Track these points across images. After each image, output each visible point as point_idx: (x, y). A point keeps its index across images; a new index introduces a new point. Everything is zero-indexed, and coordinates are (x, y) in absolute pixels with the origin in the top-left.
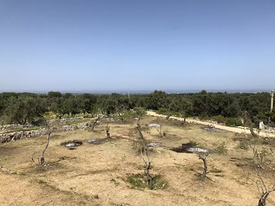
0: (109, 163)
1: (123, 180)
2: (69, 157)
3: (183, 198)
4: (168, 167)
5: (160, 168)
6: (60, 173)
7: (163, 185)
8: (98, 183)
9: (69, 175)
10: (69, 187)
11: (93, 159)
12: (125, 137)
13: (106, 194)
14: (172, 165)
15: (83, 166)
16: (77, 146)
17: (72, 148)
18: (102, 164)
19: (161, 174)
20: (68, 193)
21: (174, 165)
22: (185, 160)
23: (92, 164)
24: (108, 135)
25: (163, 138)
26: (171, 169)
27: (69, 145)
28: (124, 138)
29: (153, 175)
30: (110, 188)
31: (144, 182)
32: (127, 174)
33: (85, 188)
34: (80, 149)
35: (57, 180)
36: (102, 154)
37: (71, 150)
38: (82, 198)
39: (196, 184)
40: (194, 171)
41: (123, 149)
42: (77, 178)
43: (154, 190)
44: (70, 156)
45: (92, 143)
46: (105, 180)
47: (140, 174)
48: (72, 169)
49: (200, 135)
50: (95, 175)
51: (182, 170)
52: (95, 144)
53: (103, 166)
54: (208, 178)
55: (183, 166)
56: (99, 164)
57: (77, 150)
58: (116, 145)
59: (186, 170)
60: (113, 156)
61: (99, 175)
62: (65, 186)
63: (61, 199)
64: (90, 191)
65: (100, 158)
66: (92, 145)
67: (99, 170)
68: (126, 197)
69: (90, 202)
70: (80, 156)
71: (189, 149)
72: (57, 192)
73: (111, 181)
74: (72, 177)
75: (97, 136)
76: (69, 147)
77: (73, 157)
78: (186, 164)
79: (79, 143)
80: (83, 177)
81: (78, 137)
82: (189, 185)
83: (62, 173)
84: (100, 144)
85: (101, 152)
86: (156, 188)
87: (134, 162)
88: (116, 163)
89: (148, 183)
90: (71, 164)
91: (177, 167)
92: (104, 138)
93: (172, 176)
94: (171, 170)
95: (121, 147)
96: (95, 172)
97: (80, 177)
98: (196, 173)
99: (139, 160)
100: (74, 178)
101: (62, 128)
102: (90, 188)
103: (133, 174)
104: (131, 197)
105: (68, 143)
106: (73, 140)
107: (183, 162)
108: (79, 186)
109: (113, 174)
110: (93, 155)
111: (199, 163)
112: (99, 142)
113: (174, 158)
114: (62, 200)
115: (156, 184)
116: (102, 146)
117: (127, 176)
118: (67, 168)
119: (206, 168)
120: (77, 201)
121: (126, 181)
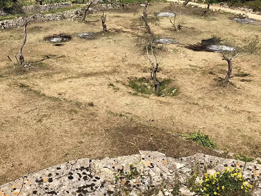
0: (106, 64)
1: (124, 84)
2: (56, 56)
3: (197, 108)
4: (181, 69)
5: (171, 71)
6: (45, 75)
7: (173, 91)
8: (93, 89)
9: (56, 77)
10: (58, 92)
11: (85, 58)
12: (127, 30)
13: (102, 101)
14: (186, 67)
15: (74, 67)
16: (64, 42)
17: (58, 43)
18: (98, 65)
19: (171, 78)
20: (55, 99)
21: (189, 67)
22: (204, 61)
23: (85, 65)
24: (104, 27)
25: (177, 32)
26: (183, 72)
27: (55, 40)
28: (126, 32)
29: (161, 79)
30: (108, 94)
31: (149, 87)
32: (128, 78)
33: (77, 94)
34: (69, 45)
35: (41, 84)
36: (97, 52)
37: (58, 47)
38: (73, 105)
39: (215, 91)
40: (214, 74)
41: (124, 47)
42: (67, 81)
43: (162, 97)
44: (57, 54)
45: (84, 37)
46: (101, 84)
47: (145, 78)
48: (60, 71)
49: (227, 27)
50: (89, 78)
51: (199, 74)
52: (89, 39)
53: (99, 67)
54: (231, 83)
55: (201, 68)
56: (93, 64)
57: (65, 47)
58: (115, 41)
59: (204, 73)
60: (112, 55)
61: (94, 78)
62: (52, 91)
63: (47, 106)
64: (82, 97)
65: (95, 58)
66: (84, 40)
67: (95, 71)
68: (127, 105)
69: (82, 110)
70: (70, 55)
71: (211, 47)
72: (42, 98)
73: (109, 85)
74: (61, 80)
75: (90, 29)
76: (55, 42)
77: (61, 55)
78: (204, 66)
79: (67, 38)
80: (74, 80)
81: (65, 30)
82: (205, 92)
83: (47, 75)
84: (94, 39)
85: (95, 50)
86: (164, 95)
87: (138, 62)
88: (114, 64)
89: (154, 88)
90: (58, 64)
91: (193, 70)
92: (100, 31)
93: (184, 80)
94: (185, 73)
95: (121, 43)
96: (89, 74)
97: (70, 80)
98: (216, 78)
99: (144, 61)
100: (63, 82)
101: (44, 17)
102: (83, 94)
103: (136, 78)
104: (134, 105)
105: (54, 37)
106: (59, 33)
107: (201, 63)
108: (70, 91)
109: (111, 77)
110: (85, 53)
111: (221, 65)
112: (92, 36)
113: (190, 58)
114: (49, 107)
115: (165, 90)
116: (97, 42)
117: (129, 80)
118: (53, 70)
119: (230, 72)
120: (66, 109)
121: (128, 86)
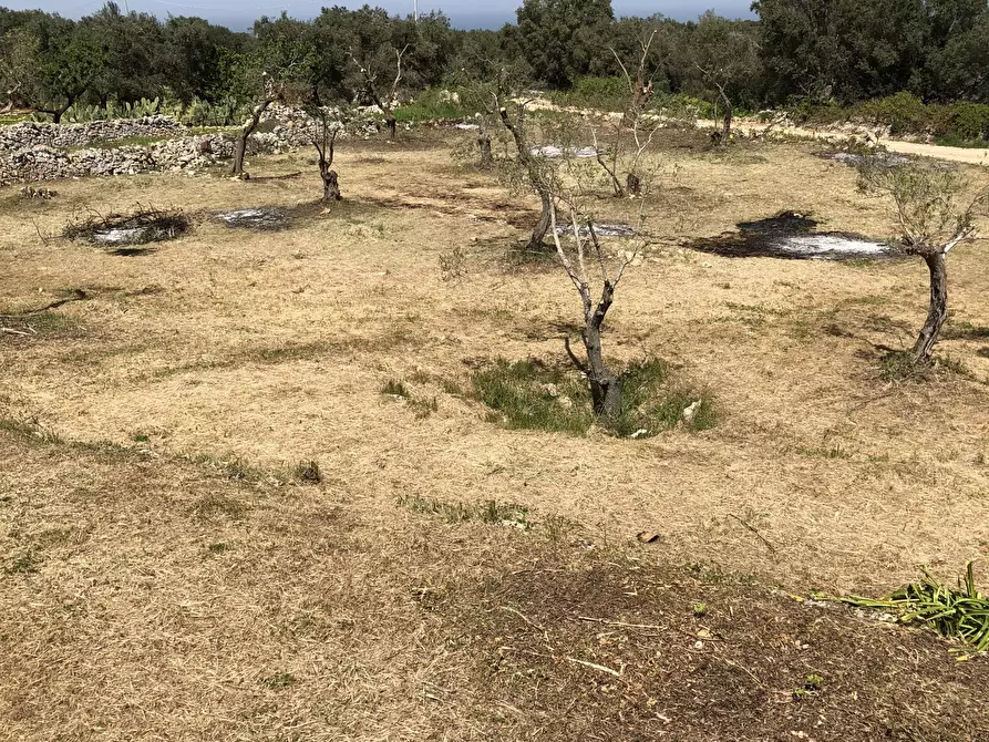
0: (357, 311)
1: (451, 389)
2: (118, 289)
4: (697, 322)
5: (652, 330)
6: (64, 361)
7: (688, 412)
8: (308, 407)
9: (119, 367)
10: (129, 429)
11: (257, 292)
12: (421, 201)
13: (365, 461)
14: (715, 313)
15: (208, 324)
16: (157, 240)
17: (131, 247)
18: (317, 315)
19: (659, 355)
20: (113, 454)
21: (727, 312)
22: (782, 288)
23: (256, 318)
24: (328, 182)
25: (629, 202)
26: (712, 333)
27: (114, 235)
28: (419, 206)
29: (617, 362)
30: (385, 429)
31: (565, 401)
32: (467, 362)
33: (228, 434)
34: (175, 254)
35: (46, 396)
36: (307, 272)
37: (128, 257)
38: (218, 476)
39: (886, 400)
40: (850, 335)
41: (427, 249)
42: (175, 383)
43: (637, 438)
44: (122, 285)
45: (242, 223)
46: (346, 389)
47: (540, 363)
48: (139, 342)
49: (819, 182)
50: (283, 367)
51: (780, 335)
52: (263, 228)
53: (322, 323)
54: (946, 364)
55: (781, 315)
56: (297, 314)
57: (161, 255)
58: (381, 229)
59: (801, 332)
60: (373, 279)
61: (304, 365)
62: (98, 425)
63: (70, 487)
64: (258, 446)
65: (302, 291)
66: (244, 232)
67: (305, 340)
68: (499, 470)
69: (271, 501)
70: (184, 284)
71: (785, 244)
72: (43, 452)
73: (384, 391)
74: (143, 377)
75: (266, 196)
76: (116, 243)
77: (141, 288)
78: (791, 307)
79: (173, 225)
80: (209, 375)
81: (160, 199)
82: (842, 406)
83: (78, 359)
84: (288, 227)
85: (298, 263)
86: (644, 431)
87: (500, 303)
88: (394, 312)
89: (589, 406)
90: (128, 318)
91: (749, 322)
92: (310, 200)
93: (726, 364)
94: (717, 336)
95: (408, 238)
96: (279, 352)
97: (188, 376)
98: (863, 348)
99: (522, 295)
100: (153, 386)
101: (69, 162)
102: (259, 432)
103: (501, 362)
104: (528, 473)
105: (110, 227)
106: (131, 212)
107: (774, 296)
108: (191, 422)
109: (386, 360)
110: (254, 276)
111: (864, 301)
112: (280, 220)
113: (720, 280)
114: (81, 491)
115: (642, 410)
116: (303, 239)
117: (472, 372)
118: (105, 338)
119: (939, 310)
120: (179, 495)
121: (469, 395)
